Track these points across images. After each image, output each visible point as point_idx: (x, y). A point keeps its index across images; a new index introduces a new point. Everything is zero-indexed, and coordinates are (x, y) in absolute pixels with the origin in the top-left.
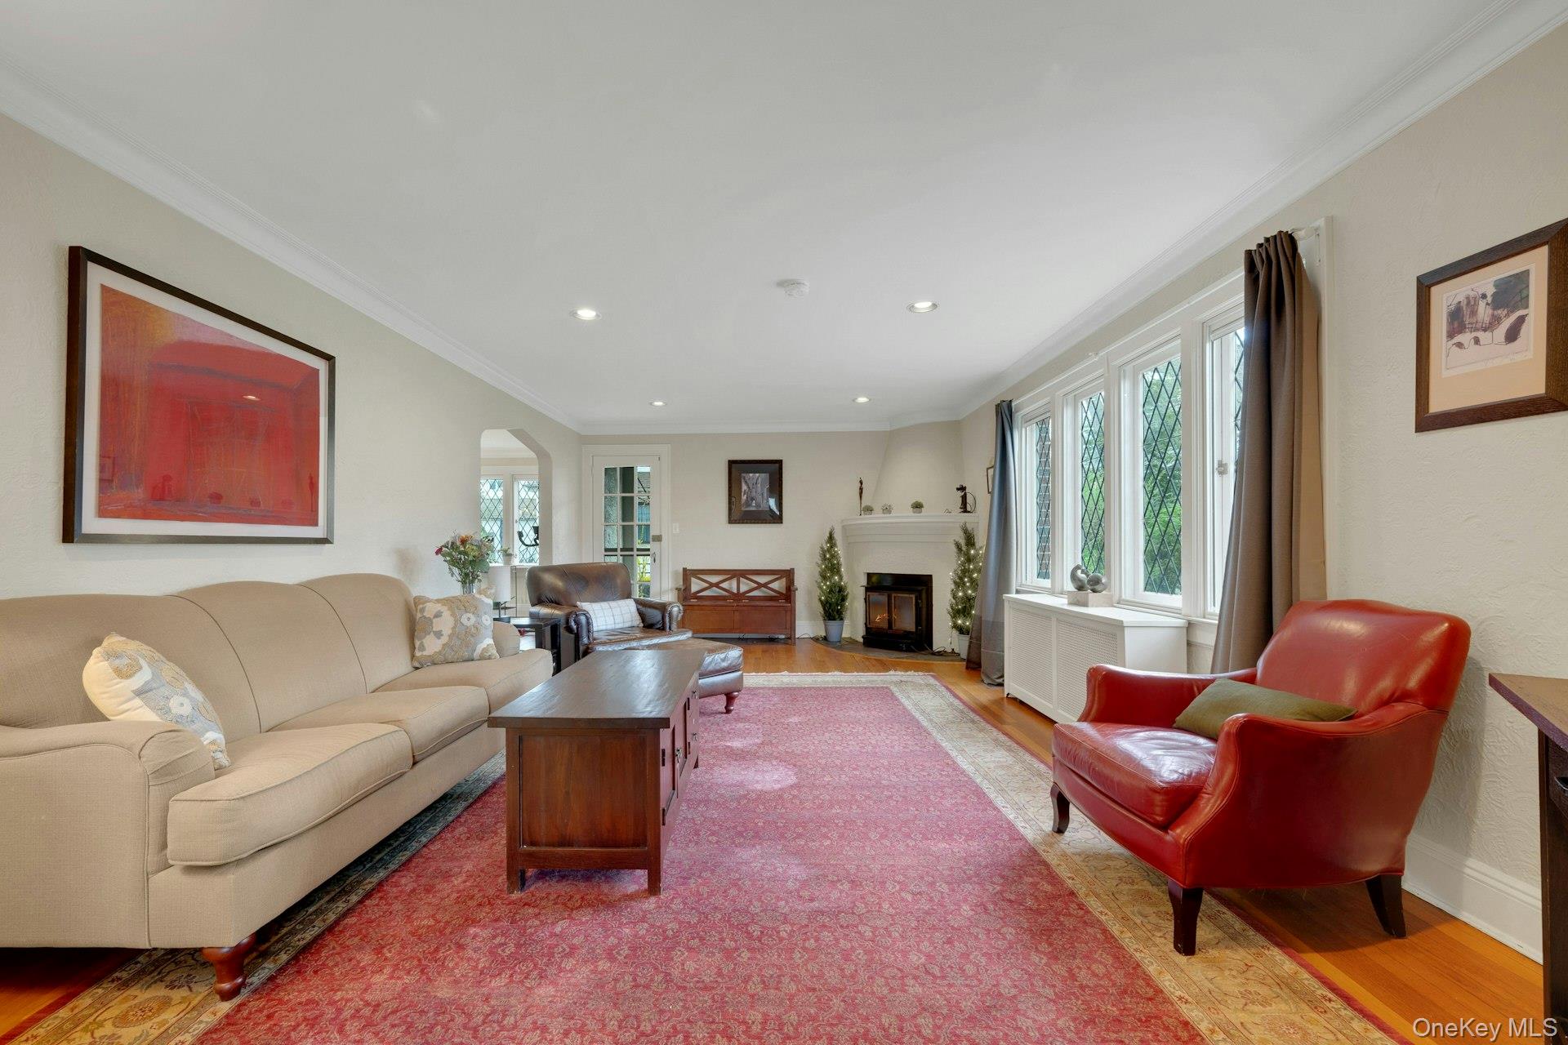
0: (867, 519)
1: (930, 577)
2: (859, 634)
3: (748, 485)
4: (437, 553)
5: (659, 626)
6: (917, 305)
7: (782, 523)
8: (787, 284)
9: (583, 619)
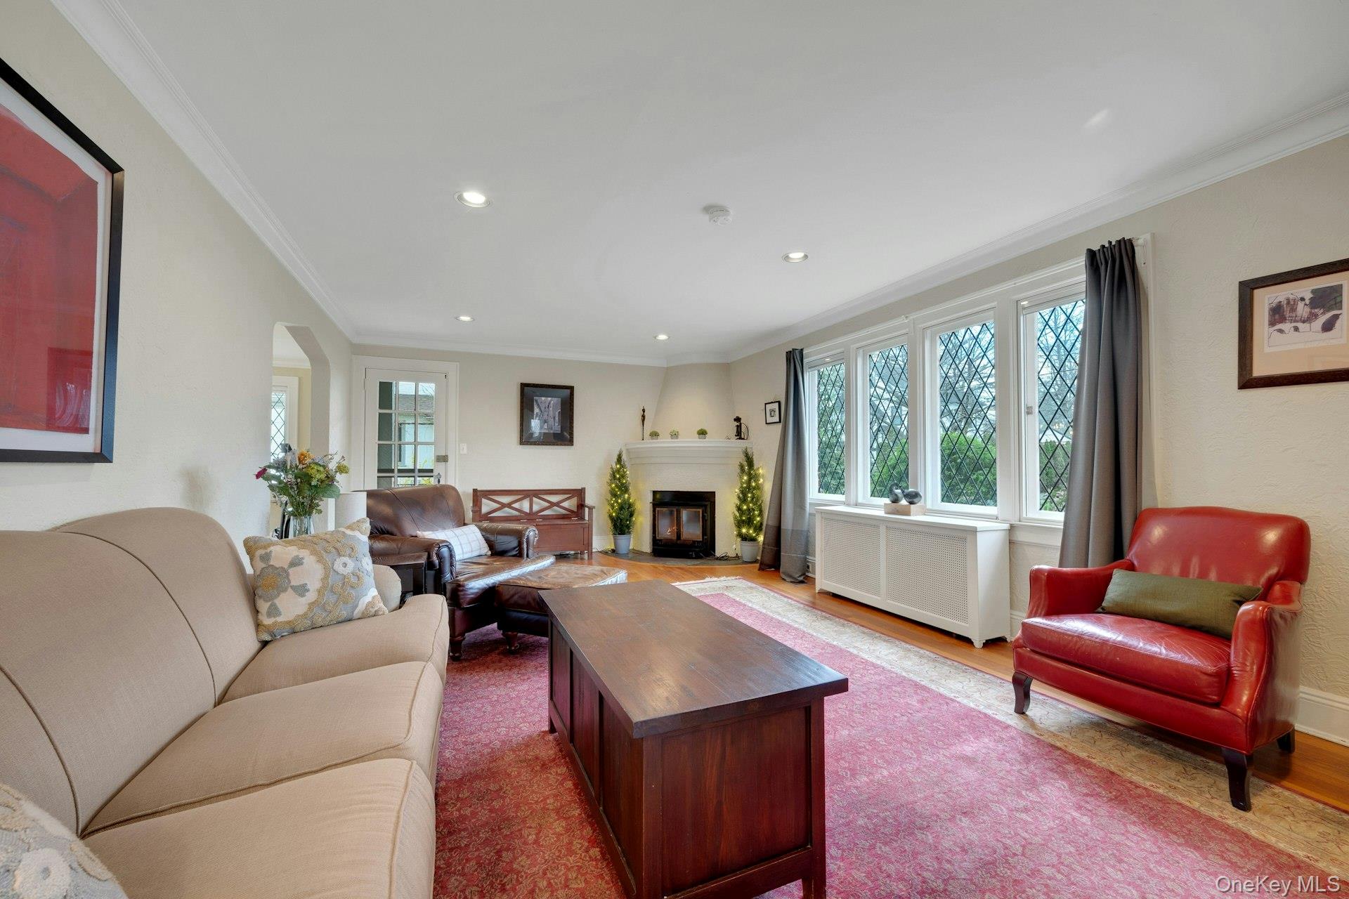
0: (650, 444)
1: (713, 494)
2: (647, 547)
3: (540, 409)
4: (258, 476)
5: (514, 553)
6: (791, 255)
7: (573, 445)
8: (714, 210)
9: (445, 551)
